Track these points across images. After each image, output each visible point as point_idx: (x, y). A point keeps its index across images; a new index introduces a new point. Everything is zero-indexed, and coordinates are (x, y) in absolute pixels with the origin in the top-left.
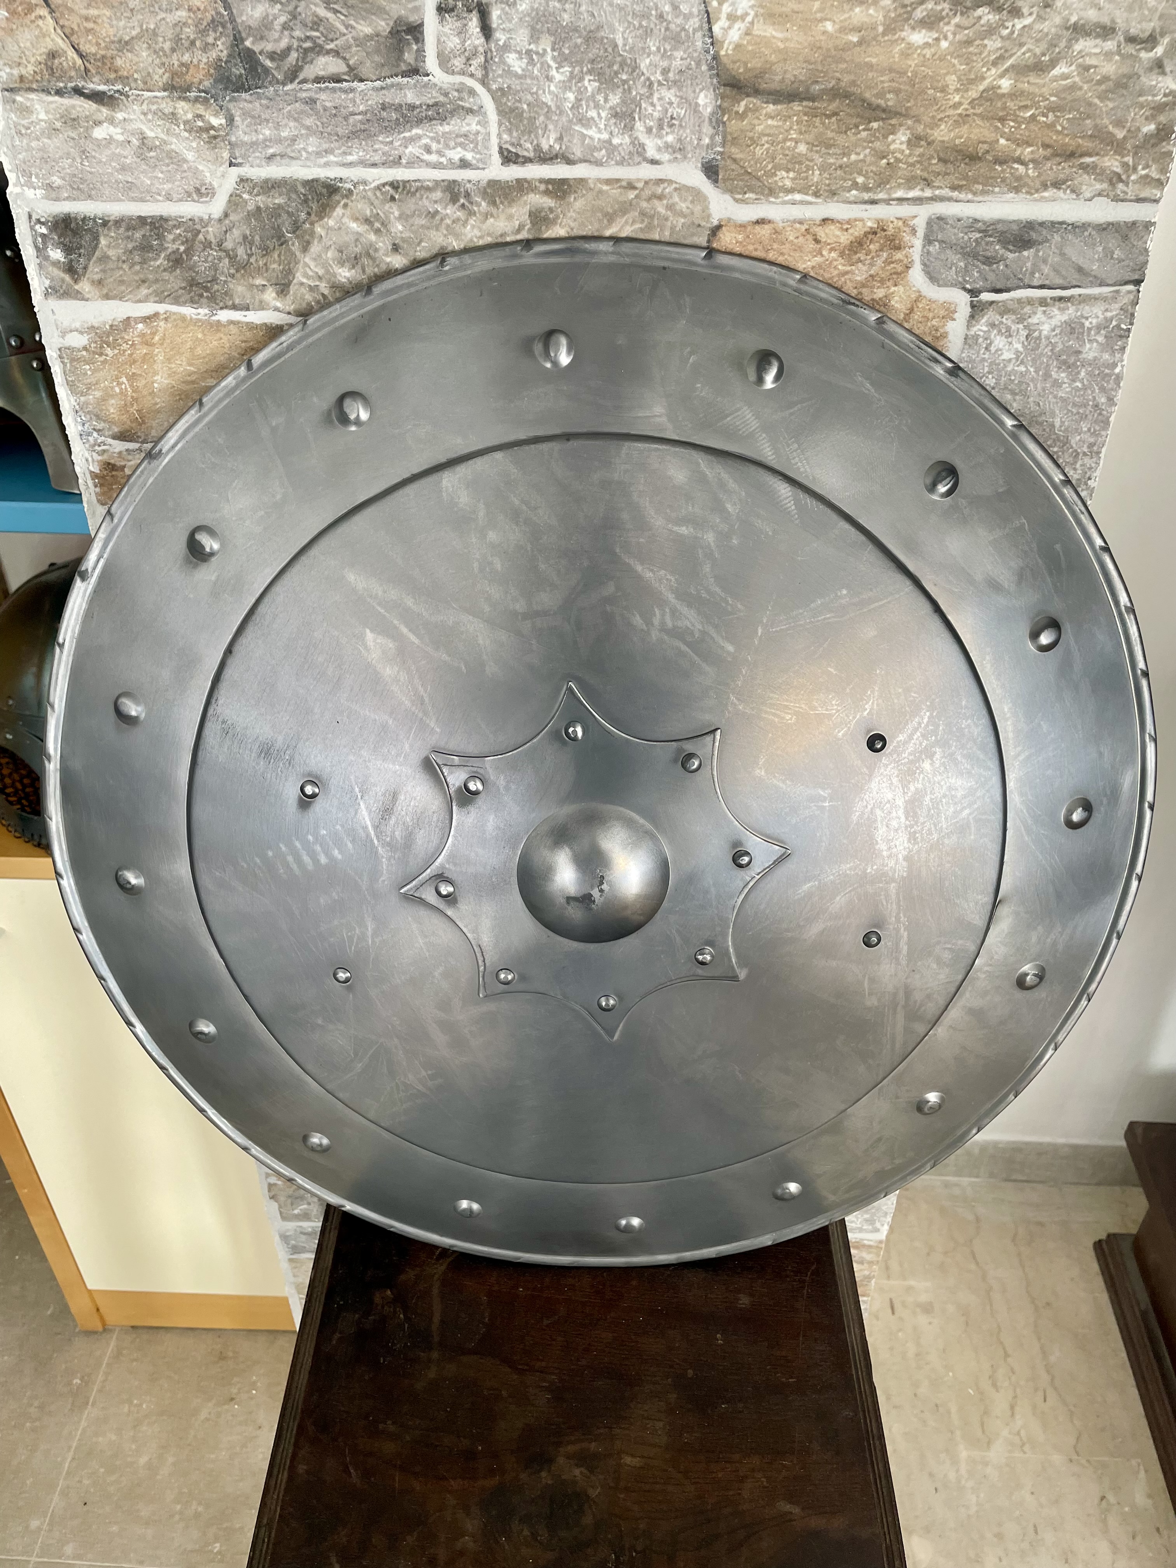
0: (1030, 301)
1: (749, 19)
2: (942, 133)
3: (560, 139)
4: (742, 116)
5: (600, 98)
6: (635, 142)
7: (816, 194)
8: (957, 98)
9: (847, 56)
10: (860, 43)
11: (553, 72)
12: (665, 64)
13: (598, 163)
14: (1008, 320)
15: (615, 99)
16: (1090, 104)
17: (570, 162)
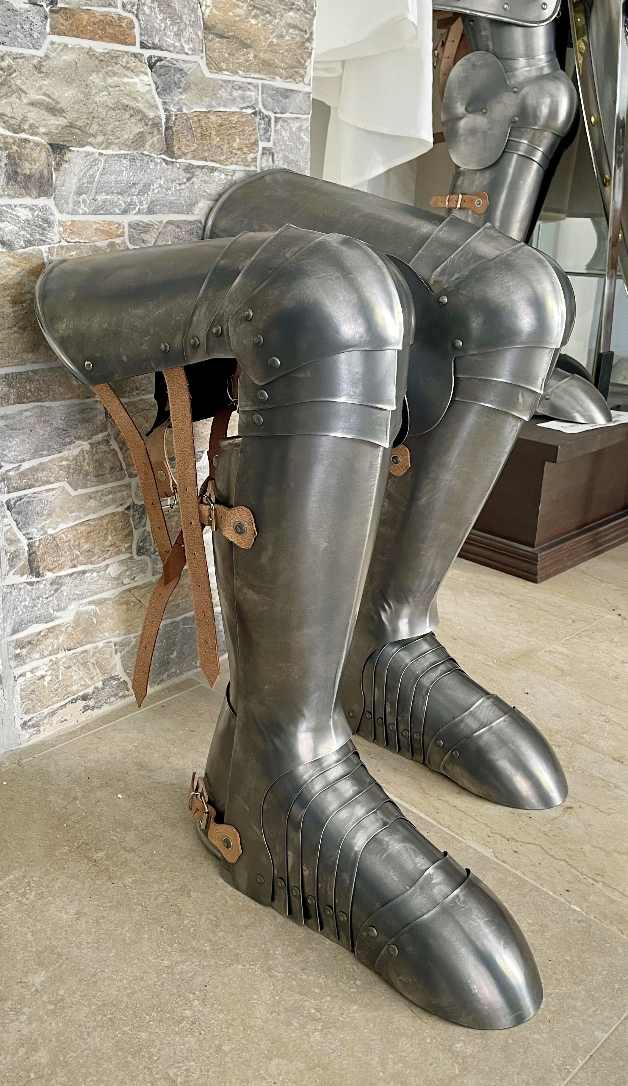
0: (290, 118)
1: (211, 7)
2: (262, 55)
3: (159, 41)
4: (210, 41)
5: (171, 27)
6: (181, 45)
7: (231, 72)
8: (264, 44)
9: (237, 24)
10: (239, 21)
11: (158, 15)
12: (189, 18)
13: (171, 52)
14: (285, 124)
15: (176, 29)
16: (295, 51)
17: (162, 50)
